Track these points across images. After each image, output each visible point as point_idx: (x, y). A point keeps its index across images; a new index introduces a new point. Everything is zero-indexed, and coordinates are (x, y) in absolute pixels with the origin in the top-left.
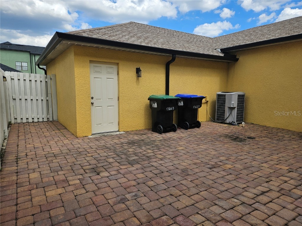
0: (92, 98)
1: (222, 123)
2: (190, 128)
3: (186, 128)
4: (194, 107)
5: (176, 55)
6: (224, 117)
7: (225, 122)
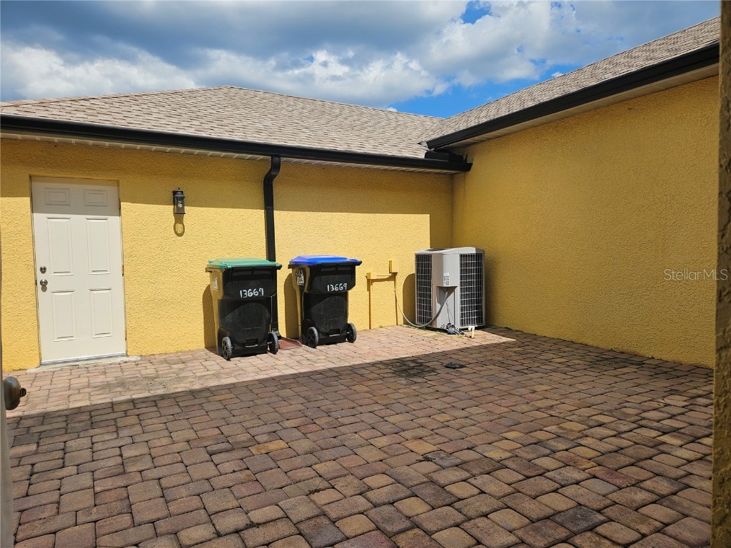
0: (43, 270)
1: (427, 328)
2: (321, 343)
3: (313, 344)
4: (330, 289)
5: (279, 157)
6: (430, 314)
7: (434, 326)
